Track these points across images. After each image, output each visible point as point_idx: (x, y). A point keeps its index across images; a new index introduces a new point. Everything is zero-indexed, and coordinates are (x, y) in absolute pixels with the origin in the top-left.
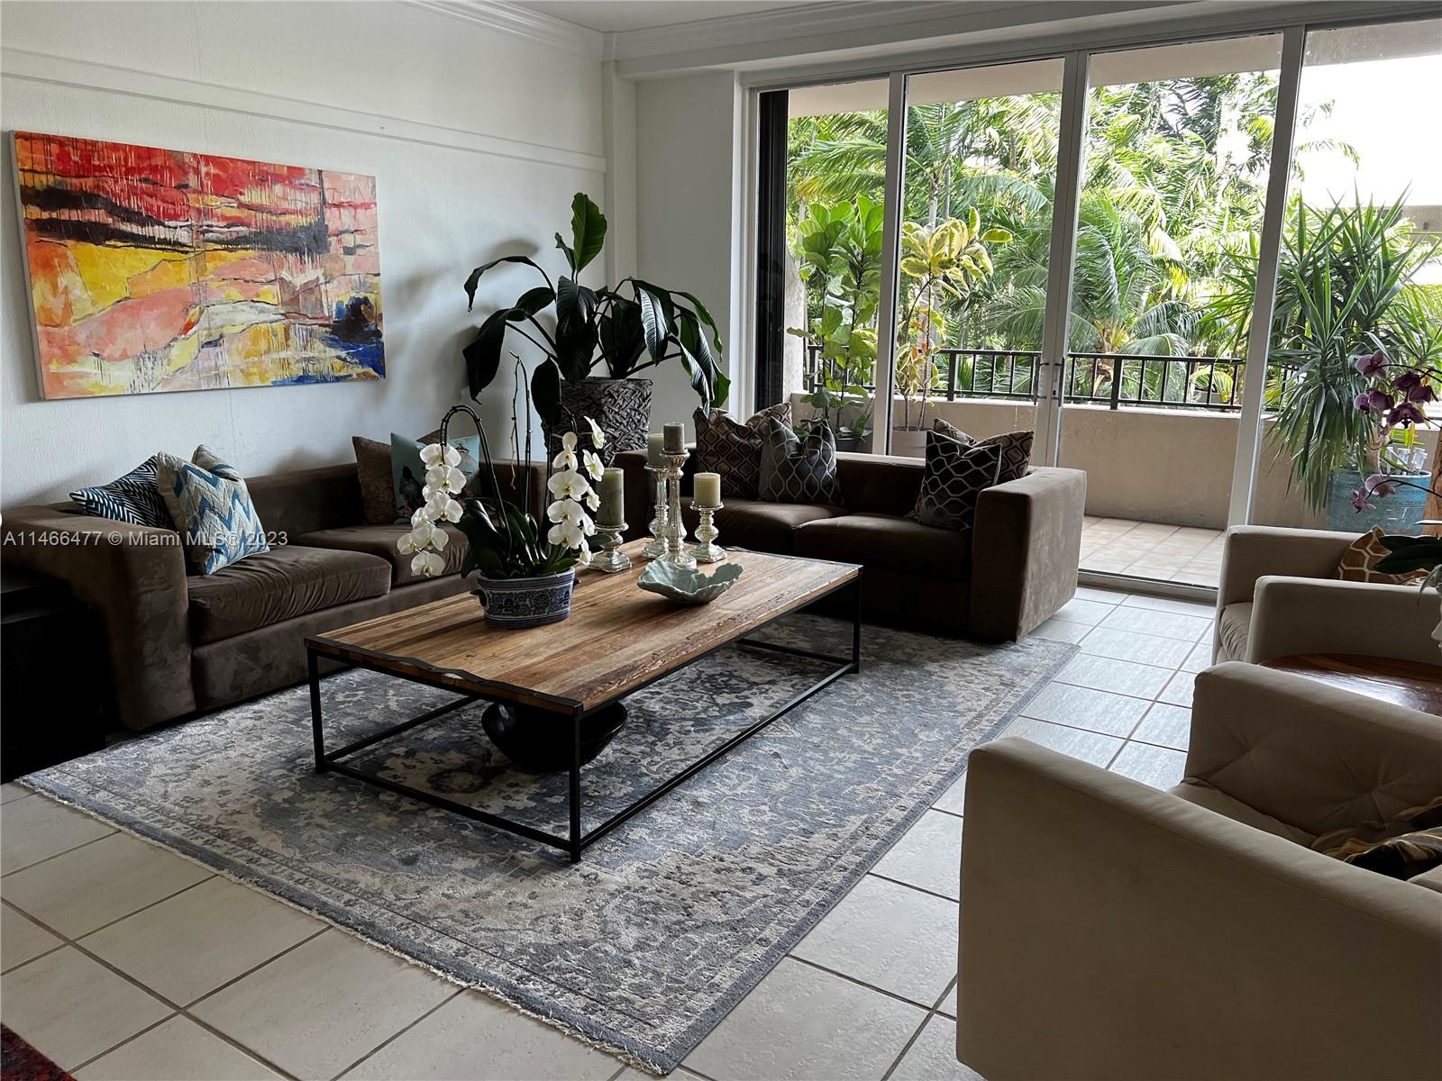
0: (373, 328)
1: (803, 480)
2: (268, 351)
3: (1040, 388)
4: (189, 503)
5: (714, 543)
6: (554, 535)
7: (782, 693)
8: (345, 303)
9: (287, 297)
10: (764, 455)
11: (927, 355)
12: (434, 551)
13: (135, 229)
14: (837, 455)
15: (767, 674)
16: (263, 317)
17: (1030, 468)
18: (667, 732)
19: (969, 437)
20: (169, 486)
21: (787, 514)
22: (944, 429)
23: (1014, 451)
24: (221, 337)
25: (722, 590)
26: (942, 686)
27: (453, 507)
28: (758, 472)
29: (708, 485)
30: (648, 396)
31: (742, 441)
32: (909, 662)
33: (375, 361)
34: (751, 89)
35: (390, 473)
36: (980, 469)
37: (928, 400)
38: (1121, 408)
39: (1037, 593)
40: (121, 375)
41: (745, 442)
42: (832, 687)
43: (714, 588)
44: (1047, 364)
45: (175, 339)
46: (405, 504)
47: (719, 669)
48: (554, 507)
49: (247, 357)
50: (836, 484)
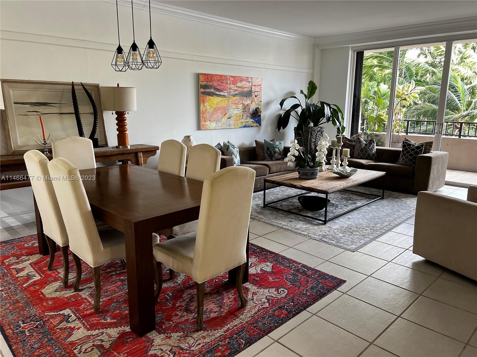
0: (259, 114)
1: (367, 153)
2: (239, 120)
3: (435, 130)
4: (229, 153)
5: (347, 166)
6: (317, 159)
7: (364, 202)
8: (254, 108)
9: (243, 107)
10: (355, 146)
11: (400, 121)
12: (292, 161)
13: (218, 93)
14: (376, 147)
15: (359, 198)
16: (239, 112)
17: (432, 151)
18: (338, 207)
19: (415, 143)
20: (226, 149)
21: (363, 161)
22: (408, 140)
23: (428, 146)
24: (231, 116)
25: (353, 174)
26: (406, 203)
27: (296, 152)
28: (354, 152)
29: (347, 151)
30: (323, 131)
31: (349, 143)
32: (397, 198)
33: (259, 122)
34: (354, 51)
35: (263, 149)
36: (418, 150)
37: (400, 134)
38: (462, 138)
39: (433, 183)
40: (213, 125)
41: (350, 143)
42: (377, 201)
43: (352, 173)
44: (438, 124)
45: (223, 117)
46: (267, 156)
47: (347, 197)
48: (317, 153)
49: (235, 121)
50: (376, 155)
